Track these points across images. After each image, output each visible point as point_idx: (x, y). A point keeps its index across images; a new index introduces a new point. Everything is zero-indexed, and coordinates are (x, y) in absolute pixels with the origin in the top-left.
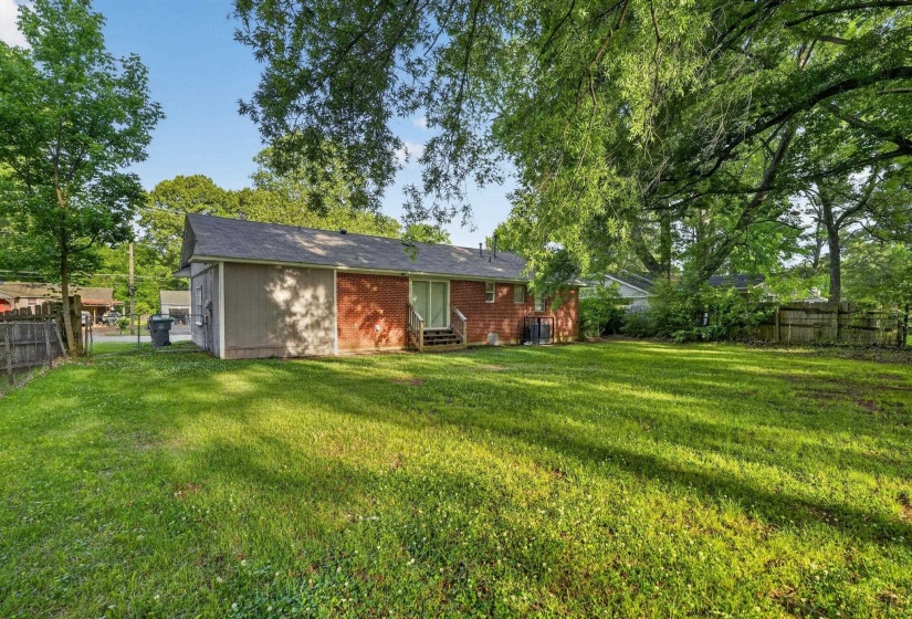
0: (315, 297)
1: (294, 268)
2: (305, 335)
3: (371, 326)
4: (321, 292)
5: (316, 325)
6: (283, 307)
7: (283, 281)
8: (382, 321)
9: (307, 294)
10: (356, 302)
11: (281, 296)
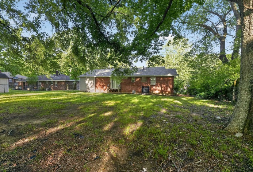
0: (91, 82)
1: (88, 77)
2: (90, 88)
3: (103, 87)
4: (92, 81)
5: (91, 87)
6: (87, 84)
7: (87, 80)
8: (105, 86)
9: (90, 82)
10: (100, 83)
11: (87, 82)
